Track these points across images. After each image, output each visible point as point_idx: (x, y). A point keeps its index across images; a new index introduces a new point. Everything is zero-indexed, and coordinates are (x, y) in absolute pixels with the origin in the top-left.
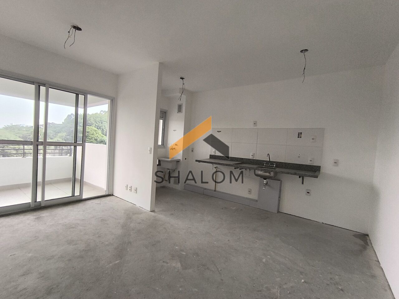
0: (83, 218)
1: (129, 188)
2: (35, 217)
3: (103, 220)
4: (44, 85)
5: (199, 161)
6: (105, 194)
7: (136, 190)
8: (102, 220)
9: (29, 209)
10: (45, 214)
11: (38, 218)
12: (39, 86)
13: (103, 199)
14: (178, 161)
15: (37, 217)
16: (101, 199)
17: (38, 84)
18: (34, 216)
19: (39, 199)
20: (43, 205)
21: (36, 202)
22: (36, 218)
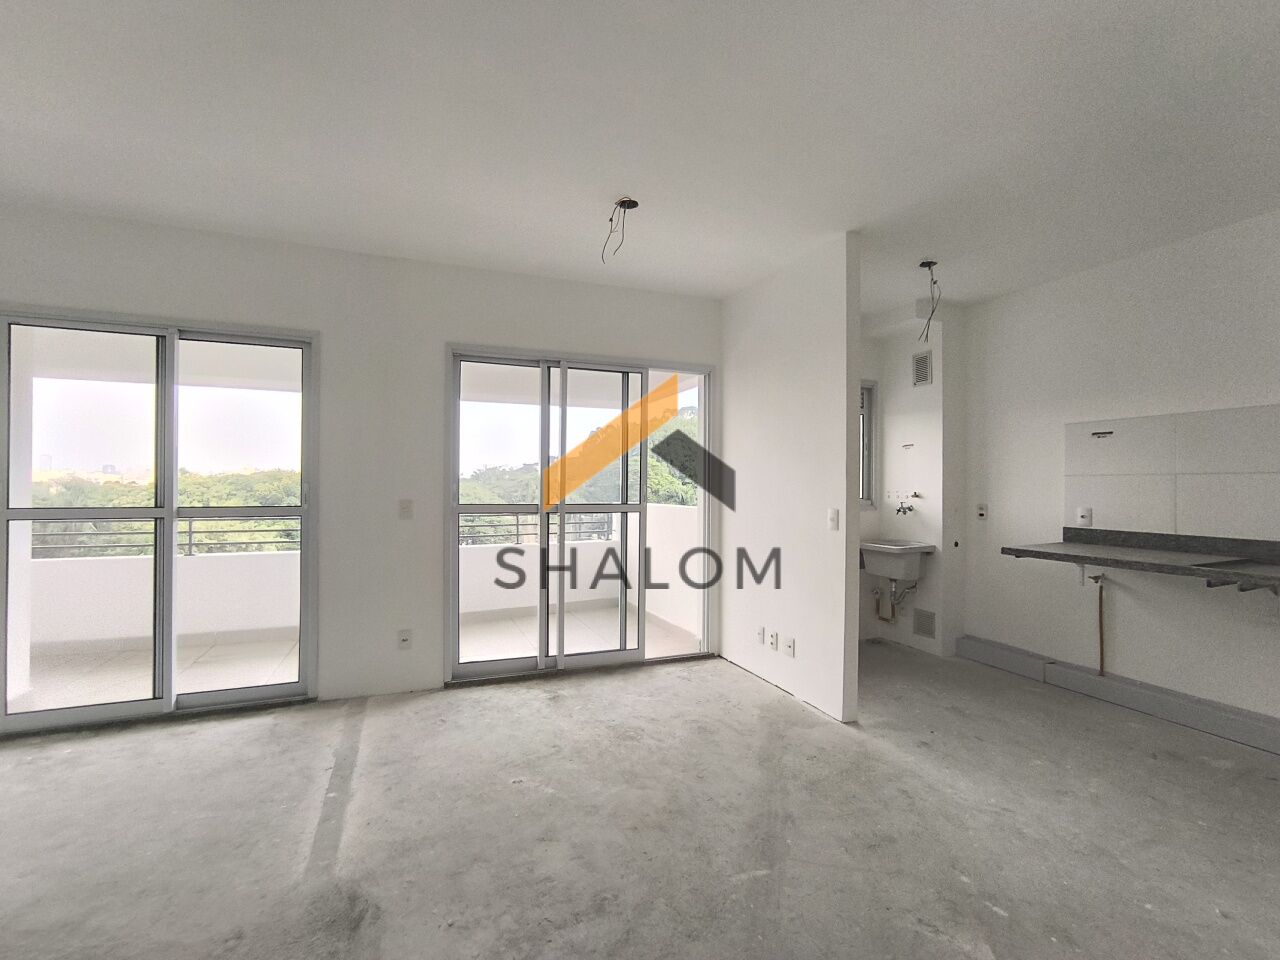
0: (653, 716)
1: (768, 640)
2: (548, 696)
3: (702, 730)
4: (557, 364)
5: (1019, 553)
6: (698, 651)
7: (792, 646)
8: (699, 727)
9: (534, 672)
10: (566, 689)
11: (554, 698)
12: (549, 368)
13: (696, 666)
14: (928, 554)
15: (553, 695)
16: (691, 664)
17: (546, 363)
18: (545, 692)
19: (553, 651)
20: (561, 666)
21: (547, 656)
22: (550, 699)
